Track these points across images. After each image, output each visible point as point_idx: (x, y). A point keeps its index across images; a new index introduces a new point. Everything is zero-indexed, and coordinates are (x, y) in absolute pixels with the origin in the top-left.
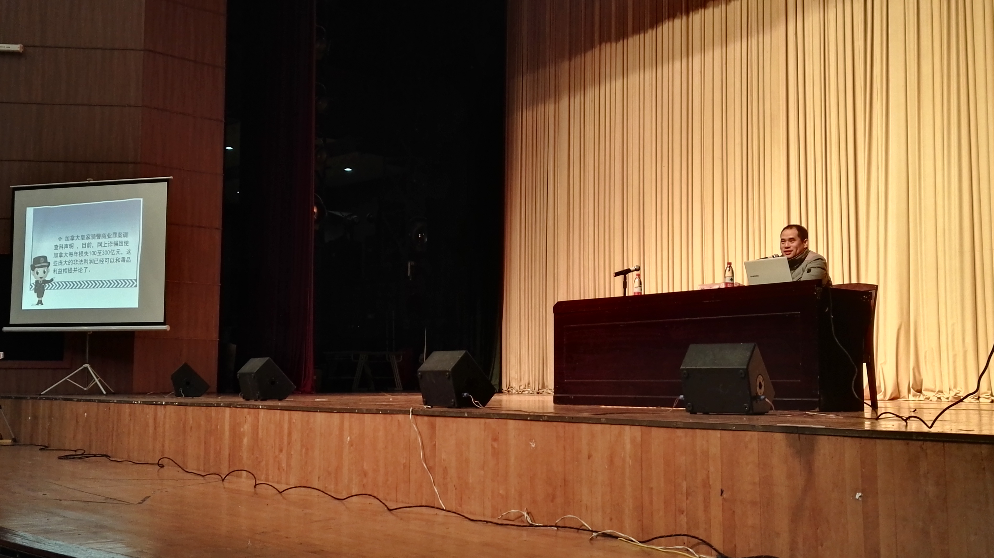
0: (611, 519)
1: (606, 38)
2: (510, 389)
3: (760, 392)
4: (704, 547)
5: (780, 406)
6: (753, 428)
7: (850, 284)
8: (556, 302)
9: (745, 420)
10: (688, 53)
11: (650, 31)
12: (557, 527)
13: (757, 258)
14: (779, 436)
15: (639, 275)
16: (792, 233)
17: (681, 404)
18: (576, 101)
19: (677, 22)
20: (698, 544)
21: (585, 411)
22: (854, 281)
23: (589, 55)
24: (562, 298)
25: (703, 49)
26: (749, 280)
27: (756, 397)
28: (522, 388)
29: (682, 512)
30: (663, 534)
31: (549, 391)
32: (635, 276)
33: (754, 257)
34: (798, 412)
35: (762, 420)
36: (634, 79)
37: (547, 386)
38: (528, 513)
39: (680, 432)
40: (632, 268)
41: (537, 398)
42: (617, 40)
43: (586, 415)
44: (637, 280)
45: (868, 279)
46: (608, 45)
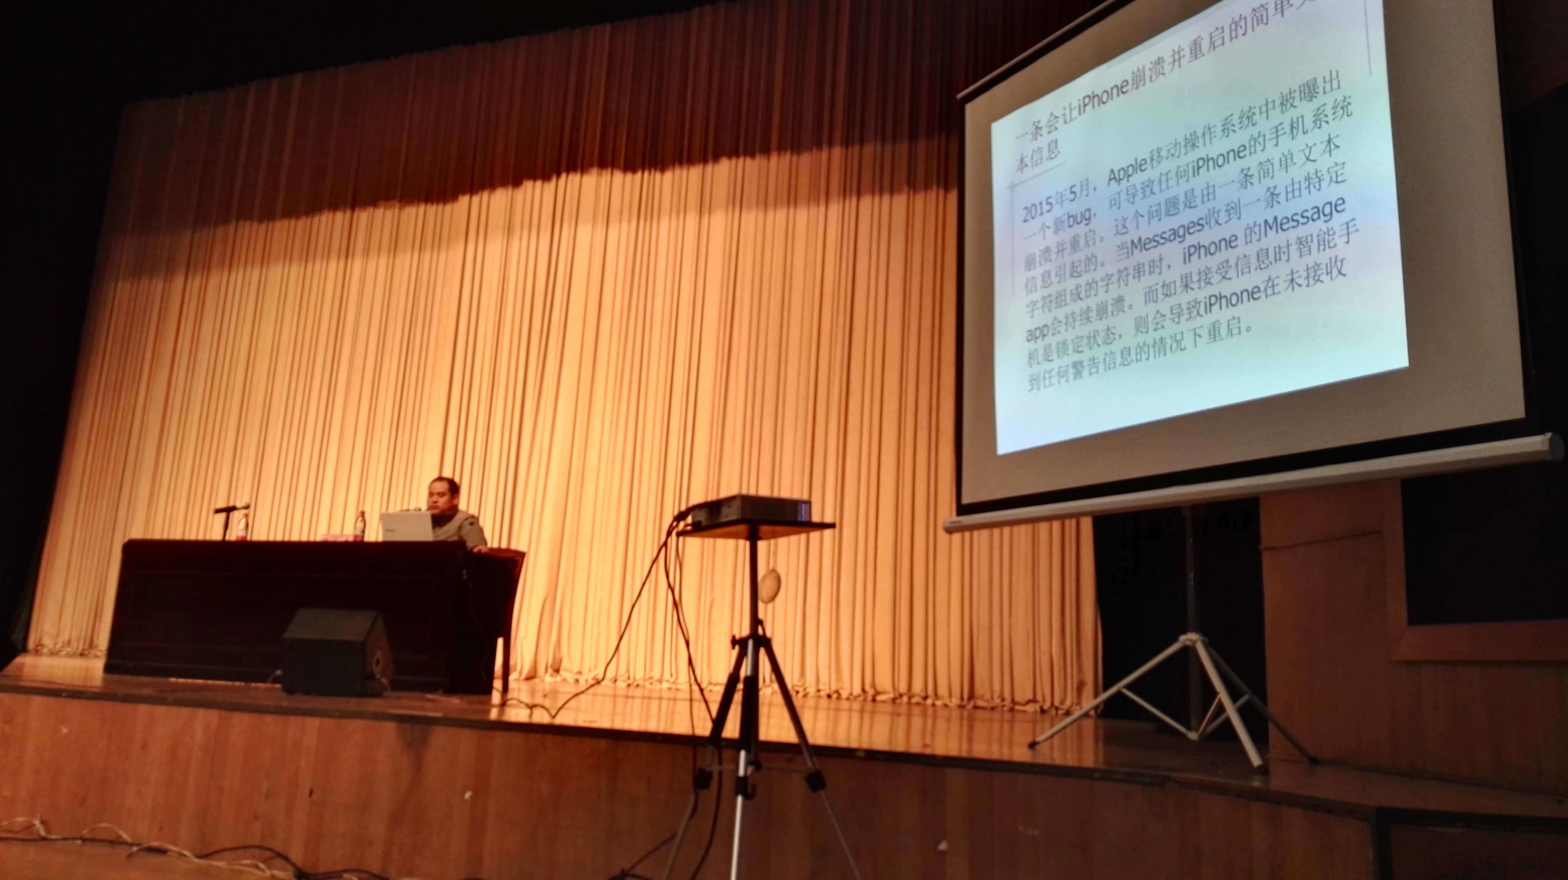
0: (161, 829)
1: (246, 214)
2: (39, 648)
3: (377, 669)
4: (279, 862)
5: (398, 686)
6: (359, 715)
7: (499, 550)
8: (127, 539)
9: (352, 704)
10: (348, 253)
11: (304, 219)
12: (84, 840)
13: (398, 508)
14: (390, 727)
15: (247, 516)
16: (442, 487)
17: (276, 680)
18: (195, 283)
19: (339, 216)
20: (271, 858)
21: (146, 684)
22: (504, 545)
23: (220, 231)
24: (137, 533)
25: (367, 253)
26: (384, 535)
27: (371, 676)
28: (58, 646)
29: (256, 818)
30: (229, 846)
31: (98, 653)
32: (241, 516)
33: (395, 508)
34: (418, 695)
35: (374, 705)
36: (275, 272)
37: (97, 646)
38: (43, 822)
39: (269, 719)
40: (239, 505)
41: (78, 663)
42: (261, 220)
43: (147, 691)
44: (243, 521)
45: (519, 545)
46: (248, 224)
